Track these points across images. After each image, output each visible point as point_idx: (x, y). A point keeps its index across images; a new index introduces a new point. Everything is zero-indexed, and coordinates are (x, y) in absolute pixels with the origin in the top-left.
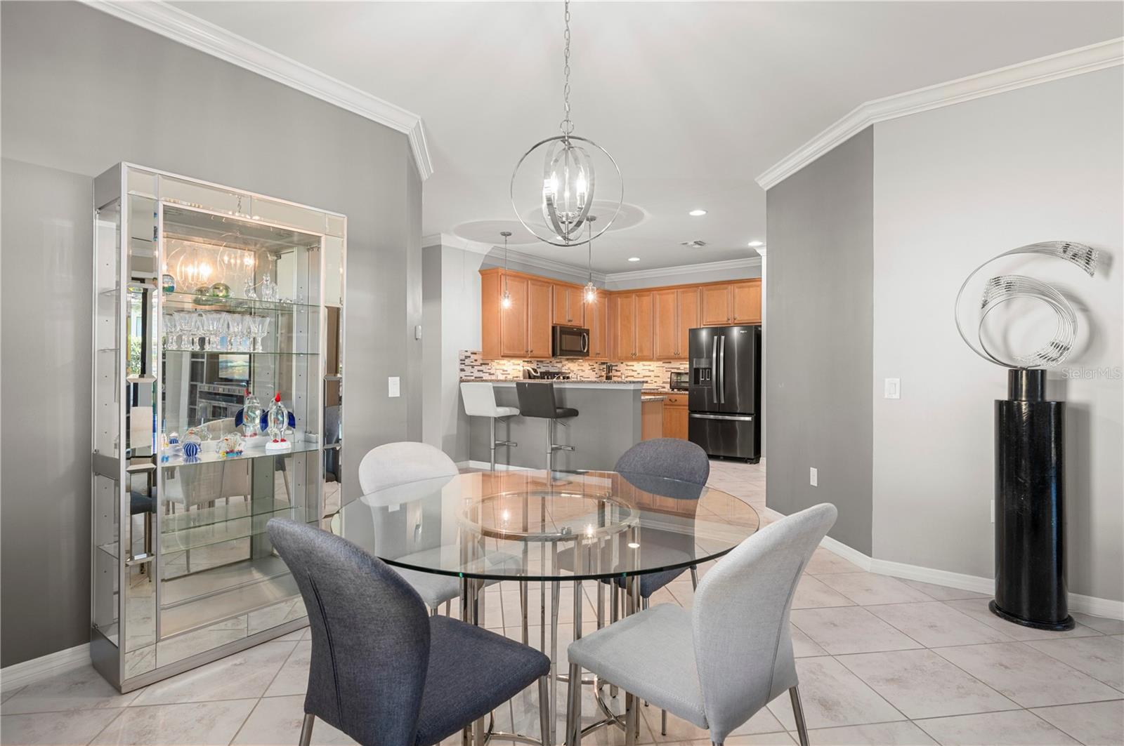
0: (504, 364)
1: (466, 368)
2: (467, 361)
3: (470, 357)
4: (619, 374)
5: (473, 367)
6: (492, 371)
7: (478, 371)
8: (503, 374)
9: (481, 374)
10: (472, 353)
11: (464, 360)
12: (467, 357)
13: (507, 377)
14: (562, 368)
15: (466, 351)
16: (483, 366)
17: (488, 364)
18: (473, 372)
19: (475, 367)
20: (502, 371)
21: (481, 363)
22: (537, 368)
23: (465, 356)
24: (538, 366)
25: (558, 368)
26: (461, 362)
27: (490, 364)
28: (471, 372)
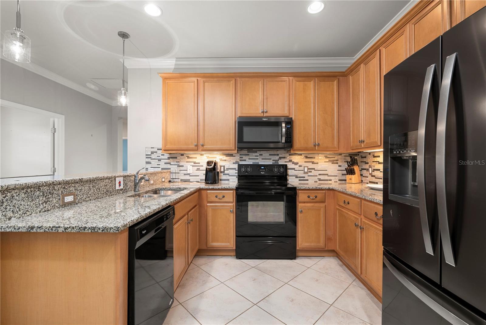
0: (196, 158)
1: (151, 161)
2: (153, 156)
3: (156, 152)
4: (367, 166)
5: (159, 160)
6: (181, 164)
7: (165, 163)
8: (193, 166)
9: (168, 166)
10: (158, 149)
11: (150, 155)
12: (152, 153)
13: (200, 169)
14: (279, 160)
15: (151, 148)
16: (170, 159)
17: (176, 158)
18: (159, 165)
19: (162, 160)
20: (193, 163)
21: (168, 157)
22: (240, 160)
23: (151, 152)
24: (241, 159)
25: (273, 160)
26: (147, 156)
27: (178, 158)
28: (158, 165)
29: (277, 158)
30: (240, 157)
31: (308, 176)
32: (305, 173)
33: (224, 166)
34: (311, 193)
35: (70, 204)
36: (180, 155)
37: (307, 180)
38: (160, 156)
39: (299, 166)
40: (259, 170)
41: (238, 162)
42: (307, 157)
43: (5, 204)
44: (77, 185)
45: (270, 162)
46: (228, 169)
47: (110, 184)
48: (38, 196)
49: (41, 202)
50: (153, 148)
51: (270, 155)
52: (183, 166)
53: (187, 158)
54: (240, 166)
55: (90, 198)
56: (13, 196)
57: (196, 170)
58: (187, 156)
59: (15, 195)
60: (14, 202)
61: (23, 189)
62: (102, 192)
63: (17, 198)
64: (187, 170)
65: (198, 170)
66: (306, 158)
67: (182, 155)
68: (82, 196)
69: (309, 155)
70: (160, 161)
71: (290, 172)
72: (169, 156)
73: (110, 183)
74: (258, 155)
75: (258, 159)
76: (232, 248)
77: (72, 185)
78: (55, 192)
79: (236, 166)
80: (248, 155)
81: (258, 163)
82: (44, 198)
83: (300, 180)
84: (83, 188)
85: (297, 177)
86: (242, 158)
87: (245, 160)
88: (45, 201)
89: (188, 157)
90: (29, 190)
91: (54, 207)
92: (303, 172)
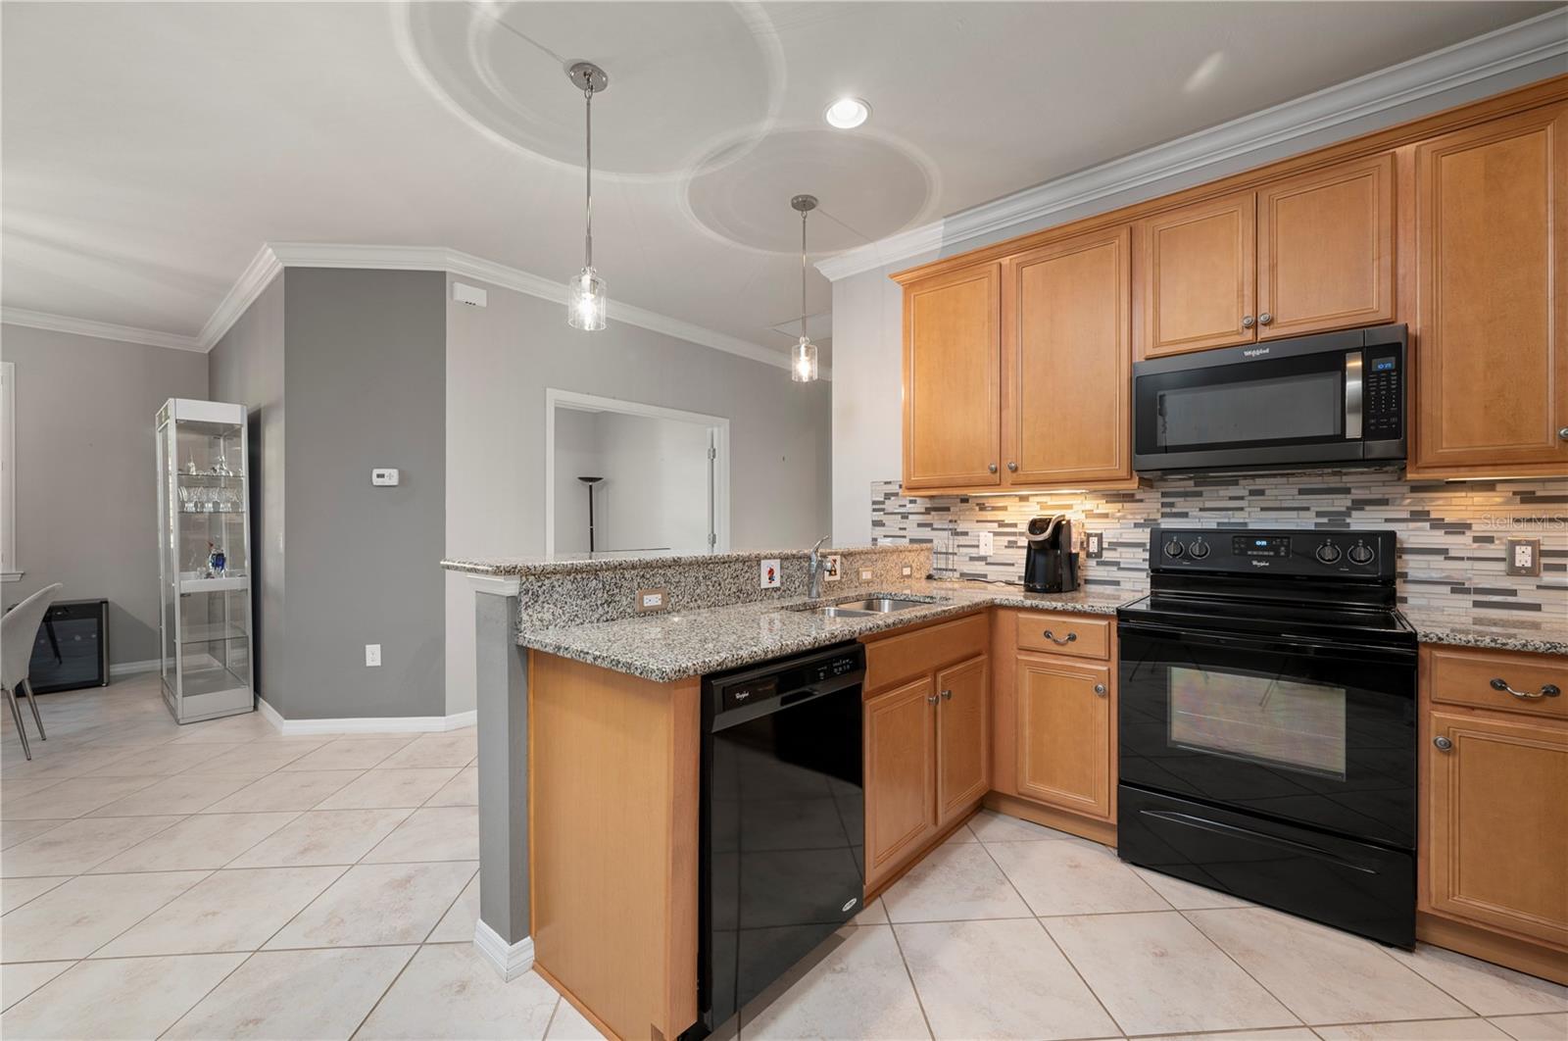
0: (1005, 508)
1: (885, 519)
2: (891, 505)
3: (896, 495)
5: (905, 516)
6: (961, 527)
7: (919, 525)
8: (996, 534)
9: (926, 533)
10: (901, 487)
11: (883, 503)
12: (888, 496)
13: (1016, 542)
14: (1355, 514)
15: (886, 483)
16: (933, 513)
17: (947, 509)
18: (905, 529)
19: (910, 517)
20: (996, 525)
21: (926, 509)
22: (1164, 515)
23: (886, 494)
24: (1168, 510)
25: (1319, 514)
26: (875, 507)
27: (952, 509)
28: (901, 529)
29: (1341, 503)
30: (1164, 505)
31: (1539, 587)
32: (1514, 571)
33: (1101, 534)
34: (1516, 668)
35: (653, 612)
36: (959, 500)
37: (1537, 607)
38: (905, 506)
39: (1476, 539)
40: (1243, 553)
41: (1155, 520)
42: (1528, 498)
43: (541, 599)
44: (669, 572)
45: (1307, 522)
46: (1114, 546)
47: (747, 576)
48: (595, 590)
49: (599, 602)
50: (890, 483)
51: (1301, 492)
52: (966, 534)
53: (977, 508)
54: (1159, 538)
55: (699, 602)
56: (553, 587)
57: (1006, 547)
58: (978, 504)
59: (555, 583)
60: (556, 596)
61: (569, 574)
62: (727, 593)
63: (560, 589)
64: (978, 546)
65: (1013, 547)
66: (1523, 501)
67: (965, 500)
68: (680, 597)
69: (1549, 485)
70: (907, 518)
71: (1411, 565)
72: (929, 506)
73: (747, 572)
74: (1246, 493)
75: (1242, 509)
76: (1106, 818)
77: (660, 571)
78: (625, 584)
79: (1144, 536)
80: (1199, 494)
81: (1245, 524)
82: (605, 595)
83: (1477, 604)
84: (683, 579)
85: (1458, 588)
86: (1172, 505)
87: (1185, 515)
88: (606, 601)
89: (982, 508)
90: (579, 577)
91: (623, 615)
92: (1502, 566)
